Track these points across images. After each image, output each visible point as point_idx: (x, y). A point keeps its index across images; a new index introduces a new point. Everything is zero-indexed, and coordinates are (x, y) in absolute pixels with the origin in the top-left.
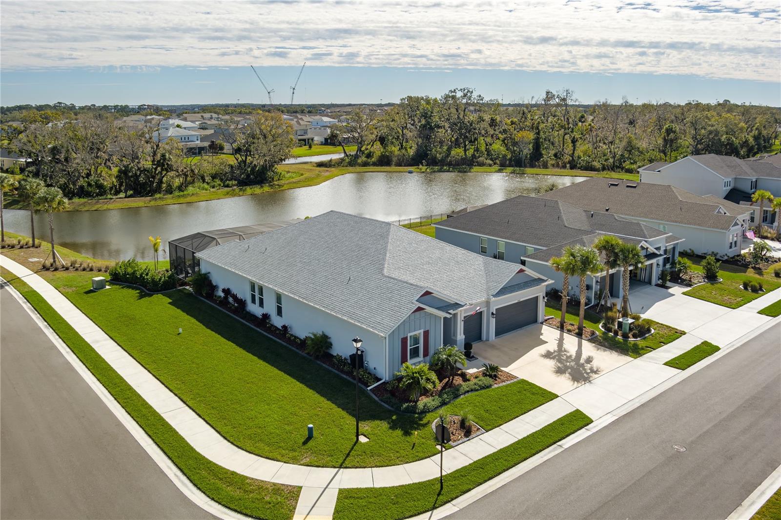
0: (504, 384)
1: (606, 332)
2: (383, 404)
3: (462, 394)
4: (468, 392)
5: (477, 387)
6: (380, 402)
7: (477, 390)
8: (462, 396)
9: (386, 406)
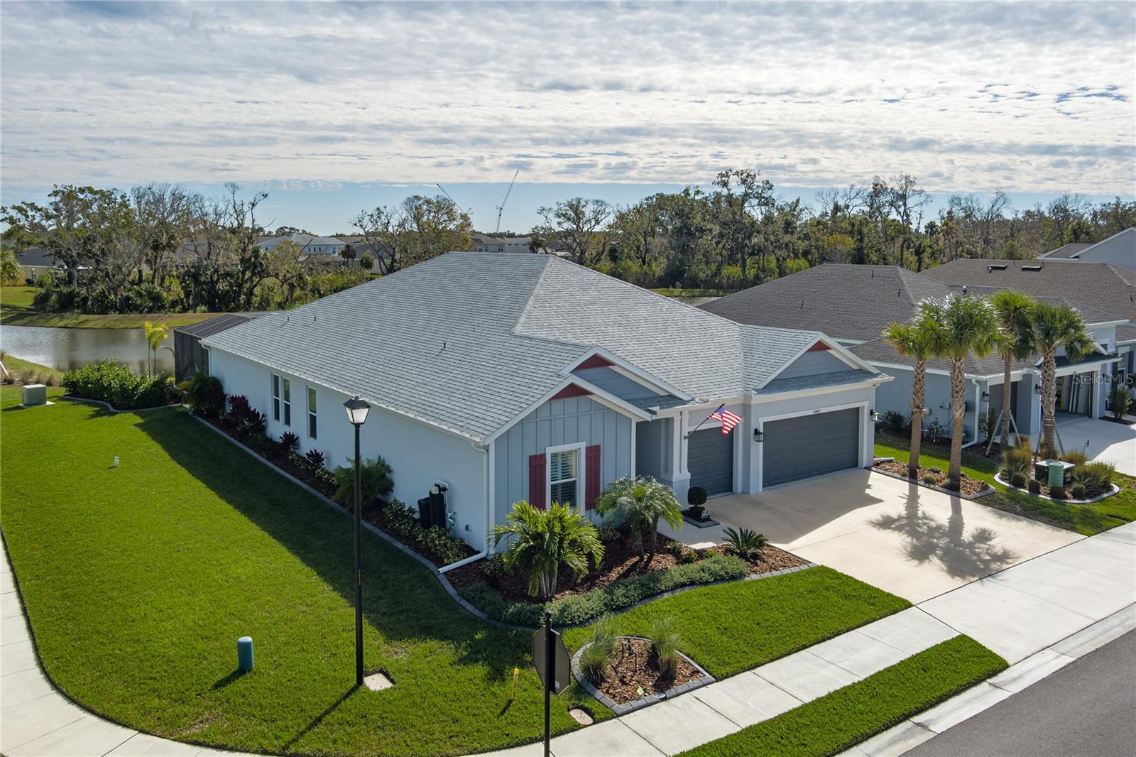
0: (775, 573)
1: (1012, 486)
2: (464, 603)
3: (667, 591)
4: (683, 585)
5: (706, 576)
6: (457, 598)
7: (707, 583)
8: (666, 595)
9: (470, 607)
